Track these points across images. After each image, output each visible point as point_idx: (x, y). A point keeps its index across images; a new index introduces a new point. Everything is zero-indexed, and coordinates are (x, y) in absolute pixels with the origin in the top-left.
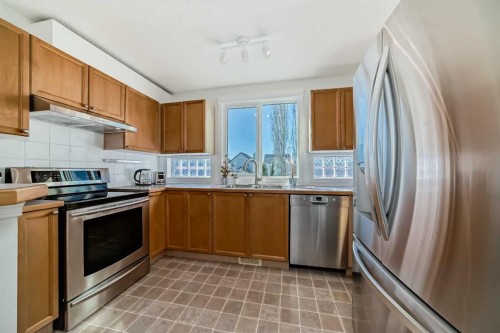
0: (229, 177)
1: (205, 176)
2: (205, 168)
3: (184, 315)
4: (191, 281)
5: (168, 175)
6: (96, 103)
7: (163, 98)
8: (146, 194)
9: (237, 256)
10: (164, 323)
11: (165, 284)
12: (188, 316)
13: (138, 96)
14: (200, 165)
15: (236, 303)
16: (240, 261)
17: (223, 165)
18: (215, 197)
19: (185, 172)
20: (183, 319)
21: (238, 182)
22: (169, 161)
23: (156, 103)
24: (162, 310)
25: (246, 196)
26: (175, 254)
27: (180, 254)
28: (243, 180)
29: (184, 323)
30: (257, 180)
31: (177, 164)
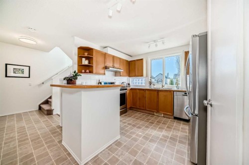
0: (152, 85)
1: (143, 84)
2: (143, 82)
5: (131, 84)
7: (130, 59)
8: (126, 89)
9: (154, 112)
14: (141, 81)
16: (155, 114)
17: (150, 81)
18: (147, 91)
19: (136, 83)
21: (155, 87)
22: (131, 79)
25: (158, 91)
27: (135, 109)
28: (158, 86)
30: (163, 86)
31: (134, 80)
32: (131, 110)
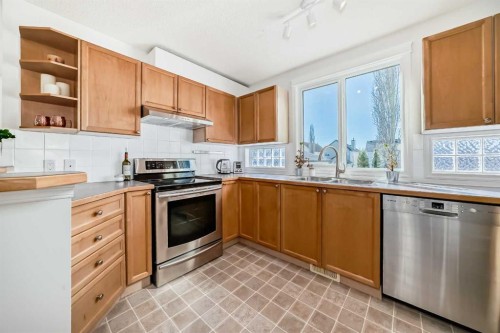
0: (305, 167)
1: (281, 166)
2: (282, 158)
3: (240, 311)
4: (254, 275)
5: (247, 164)
6: (183, 105)
7: (239, 92)
8: (219, 182)
9: (308, 262)
10: (220, 312)
11: (231, 270)
12: (243, 314)
13: (217, 94)
14: (276, 154)
15: (296, 321)
16: (312, 268)
17: (298, 154)
18: (284, 190)
19: (261, 162)
20: (237, 316)
21: (314, 173)
22: (247, 151)
23: (233, 97)
24: (222, 297)
25: (320, 191)
26: (246, 242)
27: (250, 244)
28: (322, 172)
29: (237, 320)
30: (339, 172)
31: (255, 154)
32: (240, 244)
